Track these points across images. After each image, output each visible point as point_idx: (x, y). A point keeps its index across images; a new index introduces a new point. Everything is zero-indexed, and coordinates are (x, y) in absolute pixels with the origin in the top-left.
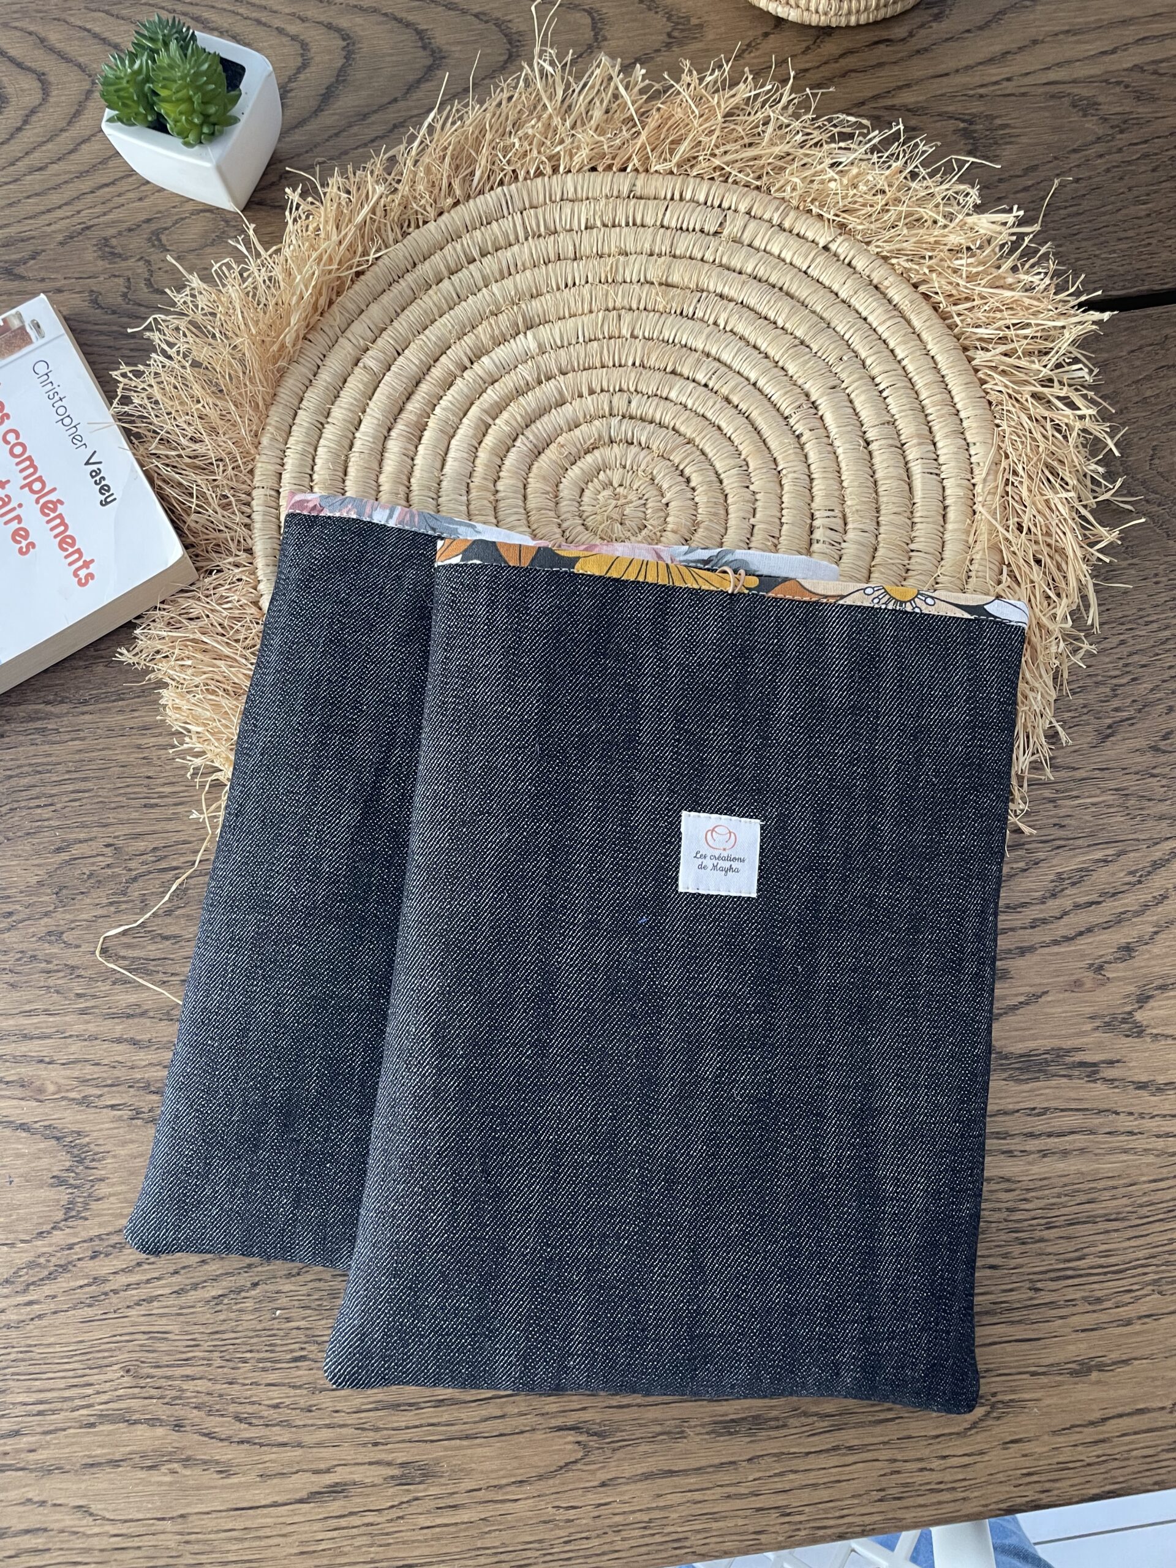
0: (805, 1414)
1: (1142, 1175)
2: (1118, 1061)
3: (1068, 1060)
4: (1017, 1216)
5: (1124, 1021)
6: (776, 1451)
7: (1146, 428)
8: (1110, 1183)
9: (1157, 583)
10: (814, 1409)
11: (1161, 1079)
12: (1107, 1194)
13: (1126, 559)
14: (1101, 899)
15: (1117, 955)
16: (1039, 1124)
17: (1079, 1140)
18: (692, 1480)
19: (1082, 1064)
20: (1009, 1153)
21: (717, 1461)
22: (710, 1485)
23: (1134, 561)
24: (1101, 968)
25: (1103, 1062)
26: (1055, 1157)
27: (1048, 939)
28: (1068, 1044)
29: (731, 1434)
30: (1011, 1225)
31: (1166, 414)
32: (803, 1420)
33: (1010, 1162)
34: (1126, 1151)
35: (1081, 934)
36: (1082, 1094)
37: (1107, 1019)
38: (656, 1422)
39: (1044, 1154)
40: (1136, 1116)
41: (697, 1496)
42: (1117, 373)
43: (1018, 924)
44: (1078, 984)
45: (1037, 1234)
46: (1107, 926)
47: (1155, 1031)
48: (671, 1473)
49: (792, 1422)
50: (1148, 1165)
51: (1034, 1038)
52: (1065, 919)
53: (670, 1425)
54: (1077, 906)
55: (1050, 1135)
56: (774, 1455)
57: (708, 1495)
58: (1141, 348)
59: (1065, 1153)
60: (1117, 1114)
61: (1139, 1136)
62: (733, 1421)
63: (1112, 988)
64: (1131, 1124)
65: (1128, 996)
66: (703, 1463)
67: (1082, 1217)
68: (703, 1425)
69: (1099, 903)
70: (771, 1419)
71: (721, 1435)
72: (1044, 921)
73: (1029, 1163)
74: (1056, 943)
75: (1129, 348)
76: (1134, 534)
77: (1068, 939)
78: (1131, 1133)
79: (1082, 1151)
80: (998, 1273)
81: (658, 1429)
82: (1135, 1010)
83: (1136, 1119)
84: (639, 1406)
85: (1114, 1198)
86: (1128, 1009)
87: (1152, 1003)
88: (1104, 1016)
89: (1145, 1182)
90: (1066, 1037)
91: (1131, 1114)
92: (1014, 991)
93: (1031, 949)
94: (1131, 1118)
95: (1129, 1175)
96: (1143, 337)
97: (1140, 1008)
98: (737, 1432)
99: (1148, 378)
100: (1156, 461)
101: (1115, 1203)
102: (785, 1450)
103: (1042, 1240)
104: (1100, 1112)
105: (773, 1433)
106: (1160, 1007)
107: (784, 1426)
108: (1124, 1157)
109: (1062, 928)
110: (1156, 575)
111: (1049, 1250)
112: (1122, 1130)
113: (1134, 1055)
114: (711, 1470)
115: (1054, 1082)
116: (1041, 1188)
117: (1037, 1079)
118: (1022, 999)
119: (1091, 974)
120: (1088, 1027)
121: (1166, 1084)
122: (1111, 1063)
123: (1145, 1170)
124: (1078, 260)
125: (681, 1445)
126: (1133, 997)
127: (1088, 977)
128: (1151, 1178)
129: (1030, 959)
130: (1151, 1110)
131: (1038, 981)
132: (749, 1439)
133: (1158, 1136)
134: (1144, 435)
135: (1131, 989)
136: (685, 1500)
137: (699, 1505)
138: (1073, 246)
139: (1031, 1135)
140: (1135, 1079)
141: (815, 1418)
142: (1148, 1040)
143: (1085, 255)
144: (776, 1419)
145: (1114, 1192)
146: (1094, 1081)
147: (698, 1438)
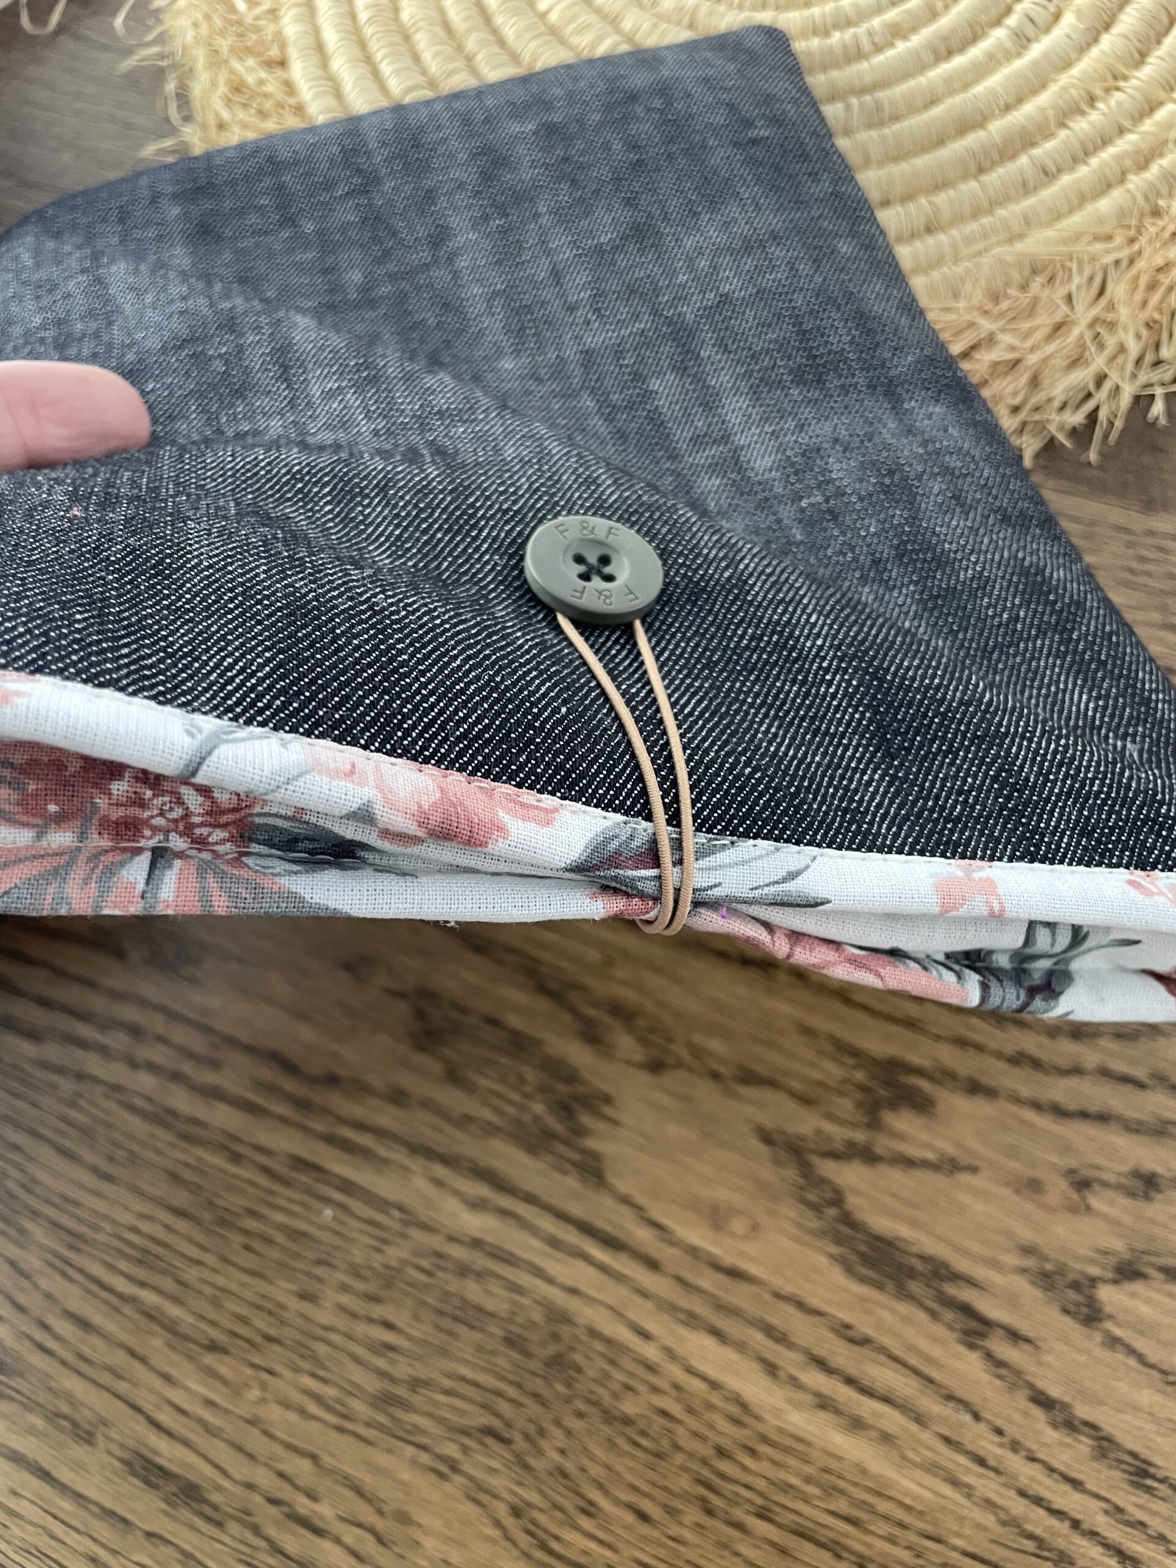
0: (256, 1530)
1: (959, 1535)
2: (1028, 1340)
3: (950, 1290)
4: (725, 1466)
5: (1075, 1286)
6: (188, 1548)
8: (900, 1515)
10: (271, 1531)
11: (1083, 1411)
12: (883, 1528)
14: (1148, 1081)
15: (1124, 1181)
16: (841, 1355)
17: (892, 1420)
18: (65, 1506)
19: (967, 1310)
20: (771, 1369)
21: (108, 1504)
22: (82, 1528)
24: (1083, 1184)
25: (1003, 1327)
26: (835, 1419)
27: (1025, 1092)
28: (962, 1265)
29: (147, 1482)
30: (706, 1473)
32: (248, 1535)
33: (765, 1381)
34: (955, 1483)
35: (1084, 1115)
36: (937, 1352)
37: (1049, 1267)
38: (69, 1397)
39: (824, 1403)
40: (1005, 1440)
41: (59, 1530)
43: (993, 1045)
44: (1034, 1186)
45: (738, 1514)
46: (1134, 1128)
47: (1118, 1332)
48: (45, 1475)
49: (233, 1527)
50: (979, 1527)
51: (914, 1223)
52: (1073, 1082)
53: (84, 1416)
54: (1105, 1073)
55: (850, 1381)
56: (183, 1552)
57: (72, 1538)
59: (856, 1424)
60: (977, 1417)
61: (991, 1474)
62: (160, 1468)
63: (1085, 1223)
64: (989, 1447)
65: (1105, 1253)
66: (91, 1493)
67: (824, 1535)
68: (122, 1446)
69: (1141, 1085)
70: (205, 1501)
71: (134, 1474)
72: (1036, 1064)
73: (790, 1401)
74: (1036, 1105)
77: (1059, 1112)
78: (981, 1462)
79: (886, 1438)
80: (644, 1529)
81: (65, 1408)
82: (1104, 1281)
83: (1001, 1445)
84: (63, 1363)
85: (891, 1540)
86: (1094, 1271)
87: (1137, 1286)
88: (1045, 1258)
89: (955, 1548)
90: (967, 1254)
91: (999, 1432)
92: (924, 1137)
93: (990, 1093)
94: (996, 1439)
95: (935, 1523)
97: (1115, 1282)
98: (154, 1487)
101: (887, 1547)
102: (198, 1555)
103: (739, 1526)
104: (950, 1397)
105: (199, 1522)
106: (1148, 1301)
107: (219, 1524)
108: (947, 1490)
109: (1060, 1090)
111: (743, 1549)
112: (969, 1447)
113: (1060, 1347)
114: (94, 1508)
115: (904, 1308)
116: (787, 1450)
117: (881, 1287)
118: (930, 1156)
119: (1063, 1185)
120: (1012, 1260)
121: (1086, 1424)
122: (1015, 1336)
123: (968, 1531)
125: (79, 1451)
126: (1113, 1260)
127: (1058, 1189)
128: (971, 1549)
129: (980, 1106)
130: (1035, 1447)
131: (972, 1143)
132: (163, 1506)
133: (1022, 1493)
135: (1119, 1246)
136: (42, 1523)
137: (53, 1543)
139: (821, 1364)
140: (1043, 1385)
141: (263, 1544)
142: (1098, 1337)
144: (215, 1507)
145: (896, 1531)
146: (972, 1347)
147: (105, 1458)
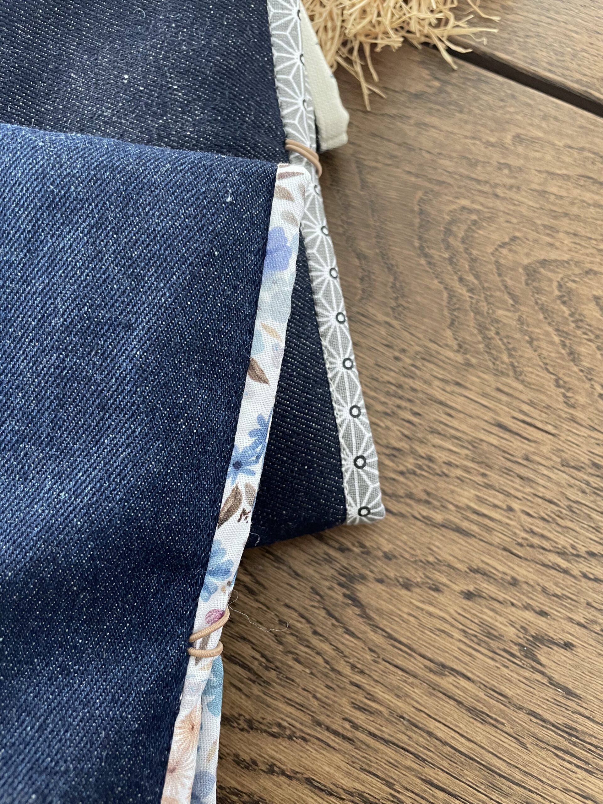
7: (522, 216)
9: (397, 359)
13: (387, 315)
23: (395, 323)
31: (555, 218)
42: (538, 155)
58: (582, 149)
75: (569, 142)
76: (419, 299)
96: (591, 143)
99: (566, 178)
100: (505, 251)
110: (403, 351)
124: (584, 50)
134: (514, 221)
138: (590, 40)
143: (594, 52)
